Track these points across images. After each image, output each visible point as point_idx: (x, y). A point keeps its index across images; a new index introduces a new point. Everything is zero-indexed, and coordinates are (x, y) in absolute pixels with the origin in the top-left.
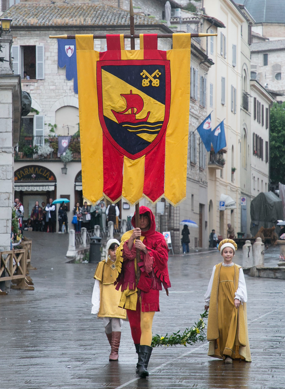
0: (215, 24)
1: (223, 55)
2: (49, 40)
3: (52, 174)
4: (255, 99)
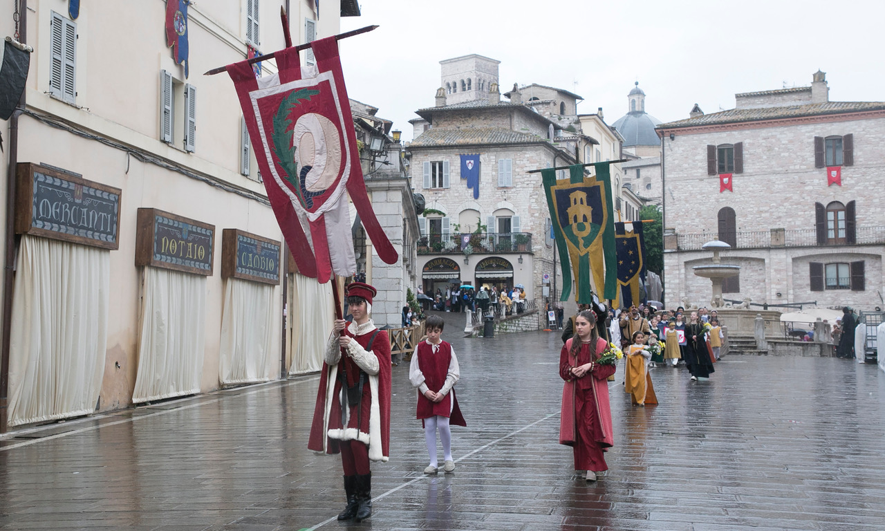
0: (591, 142)
2: (453, 156)
3: (456, 265)
4: (626, 202)
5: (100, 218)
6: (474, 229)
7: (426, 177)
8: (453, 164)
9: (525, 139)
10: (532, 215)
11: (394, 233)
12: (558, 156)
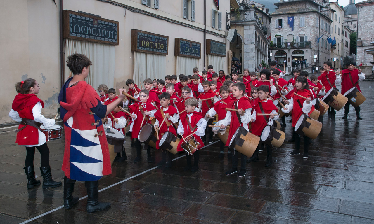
0: (333, 11)
1: (336, 20)
2: (285, 17)
3: (285, 52)
4: (346, 31)
5: (108, 33)
6: (292, 41)
7: (276, 25)
8: (285, 20)
9: (310, 11)
10: (311, 36)
11: (252, 40)
12: (321, 16)
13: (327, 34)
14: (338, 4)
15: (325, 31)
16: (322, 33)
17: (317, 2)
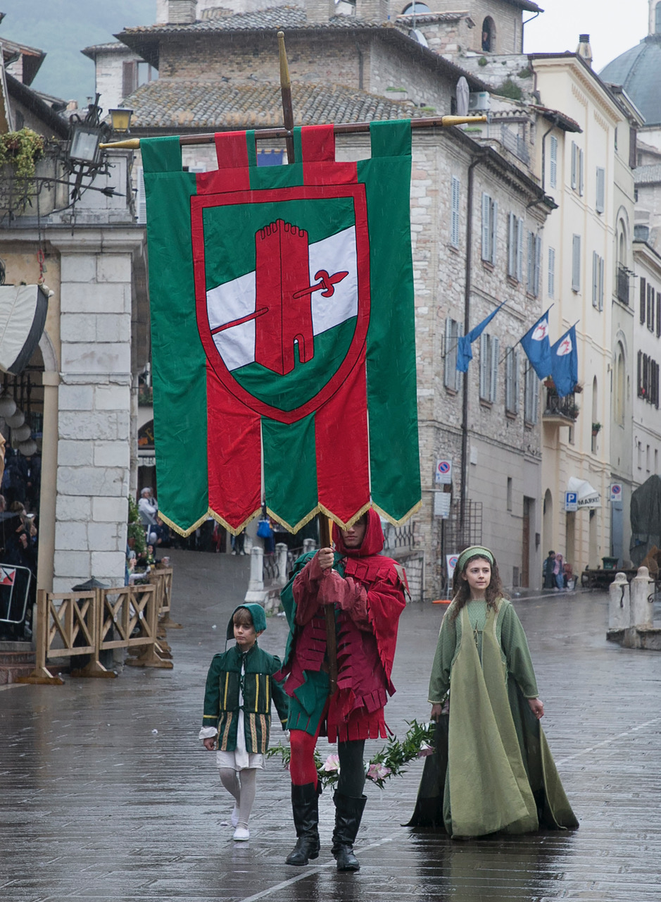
0: (560, 124)
1: (578, 190)
4: (643, 279)
11: (113, 358)
12: (481, 160)
13: (518, 301)
14: (586, 63)
15: (502, 277)
16: (487, 298)
17: (443, 45)
